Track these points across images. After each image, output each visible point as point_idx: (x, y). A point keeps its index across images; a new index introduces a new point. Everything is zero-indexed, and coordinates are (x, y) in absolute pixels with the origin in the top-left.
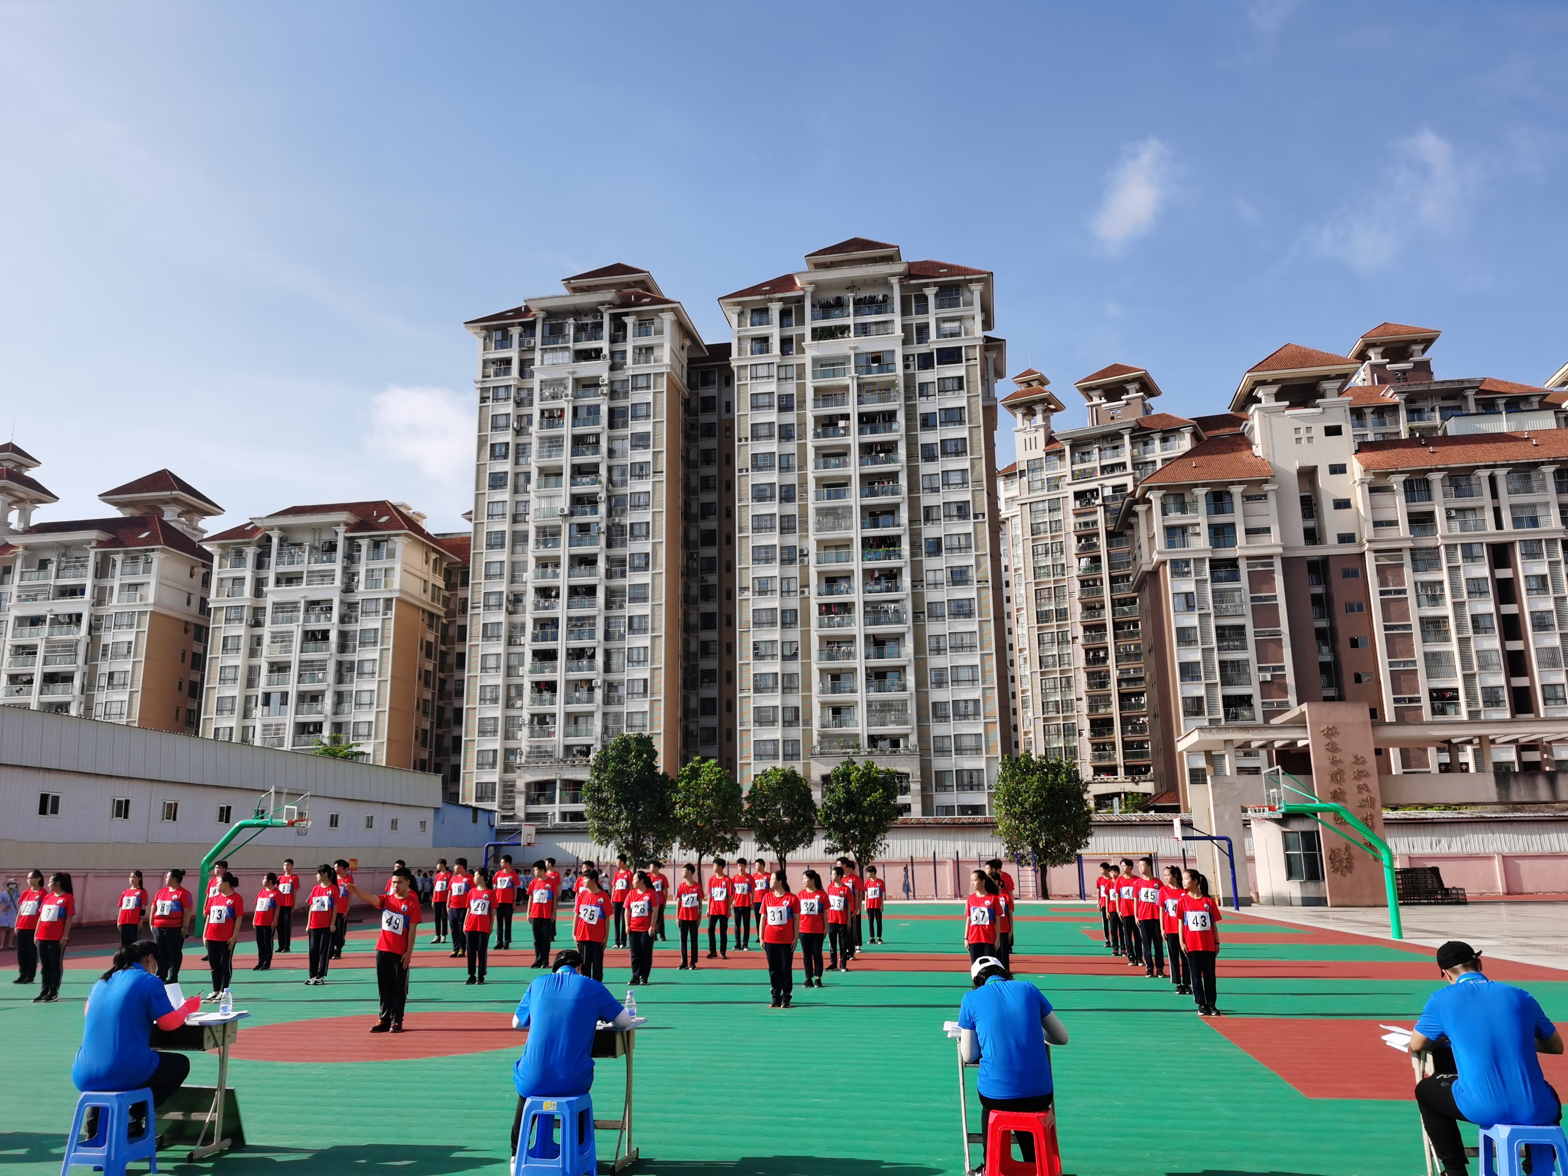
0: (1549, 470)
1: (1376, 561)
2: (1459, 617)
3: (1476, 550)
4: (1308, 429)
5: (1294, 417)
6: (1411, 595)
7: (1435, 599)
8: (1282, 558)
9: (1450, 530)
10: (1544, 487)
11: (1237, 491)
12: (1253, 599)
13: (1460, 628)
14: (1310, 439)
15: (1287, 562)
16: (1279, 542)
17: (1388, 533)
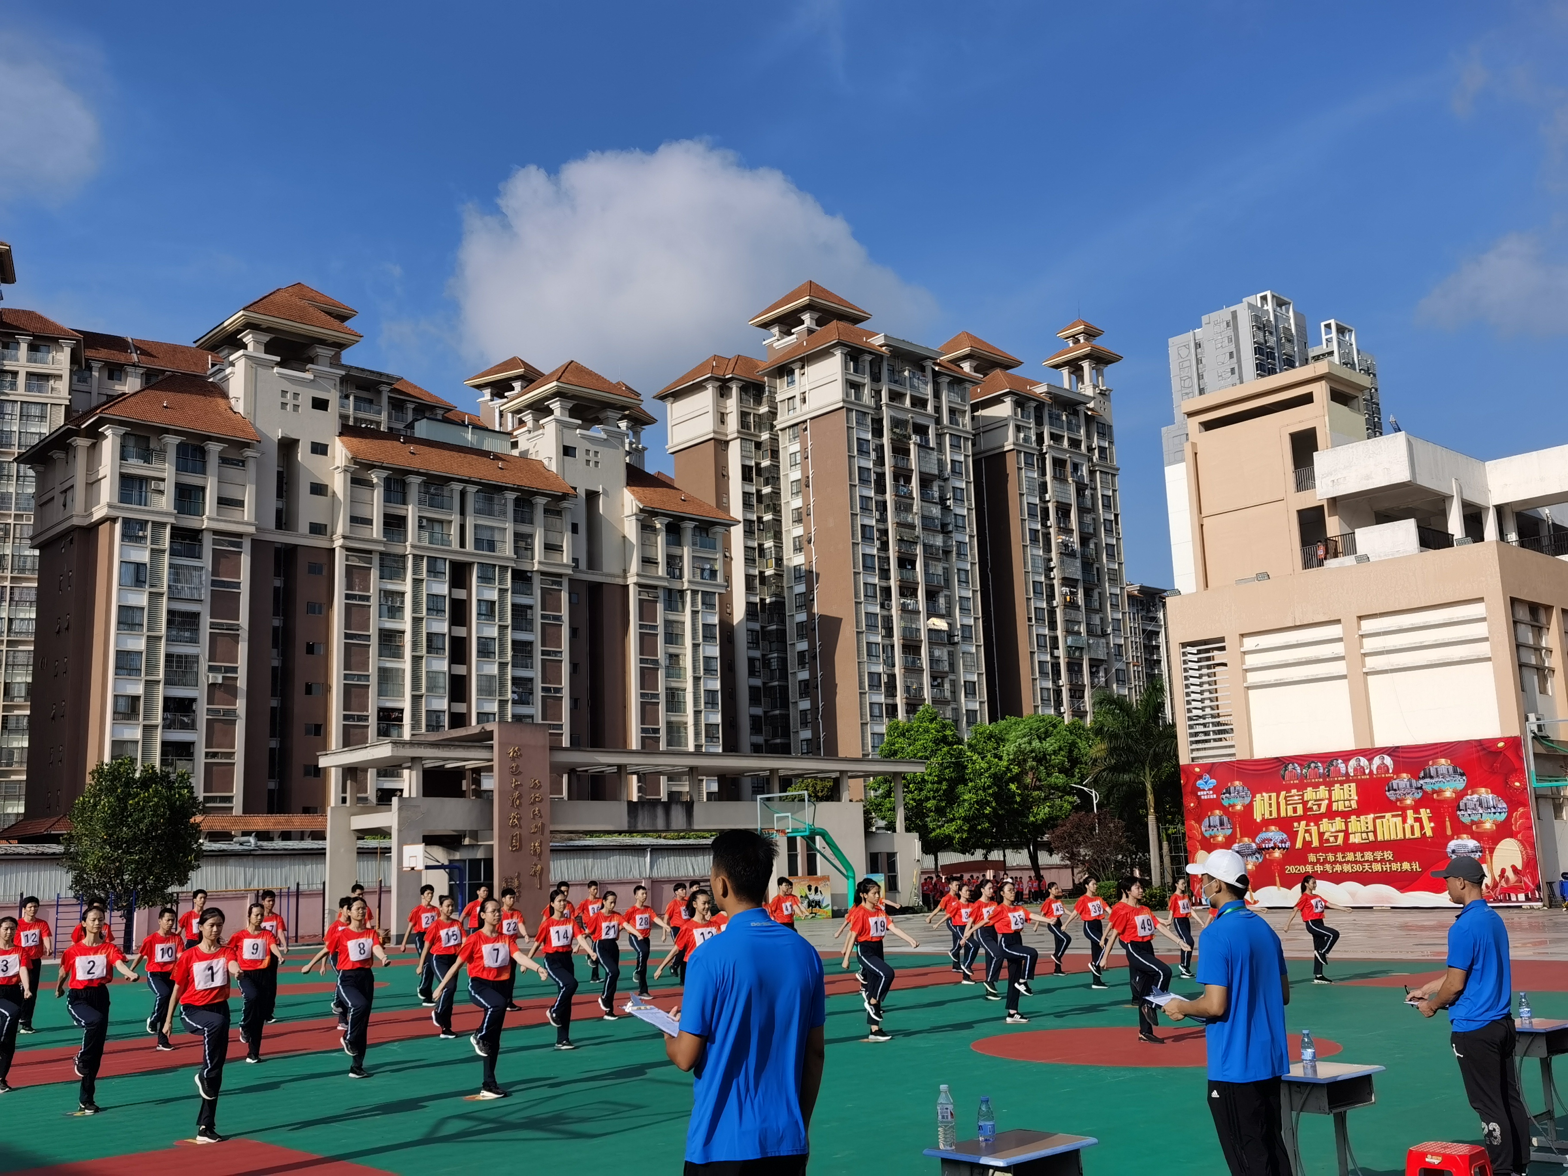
0: (511, 496)
1: (347, 560)
2: (416, 632)
3: (440, 566)
4: (296, 395)
5: (282, 376)
6: (374, 602)
7: (395, 611)
8: (252, 540)
9: (419, 540)
10: (504, 513)
11: (214, 448)
12: (214, 583)
13: (415, 645)
14: (296, 407)
15: (258, 545)
16: (253, 520)
17: (363, 531)
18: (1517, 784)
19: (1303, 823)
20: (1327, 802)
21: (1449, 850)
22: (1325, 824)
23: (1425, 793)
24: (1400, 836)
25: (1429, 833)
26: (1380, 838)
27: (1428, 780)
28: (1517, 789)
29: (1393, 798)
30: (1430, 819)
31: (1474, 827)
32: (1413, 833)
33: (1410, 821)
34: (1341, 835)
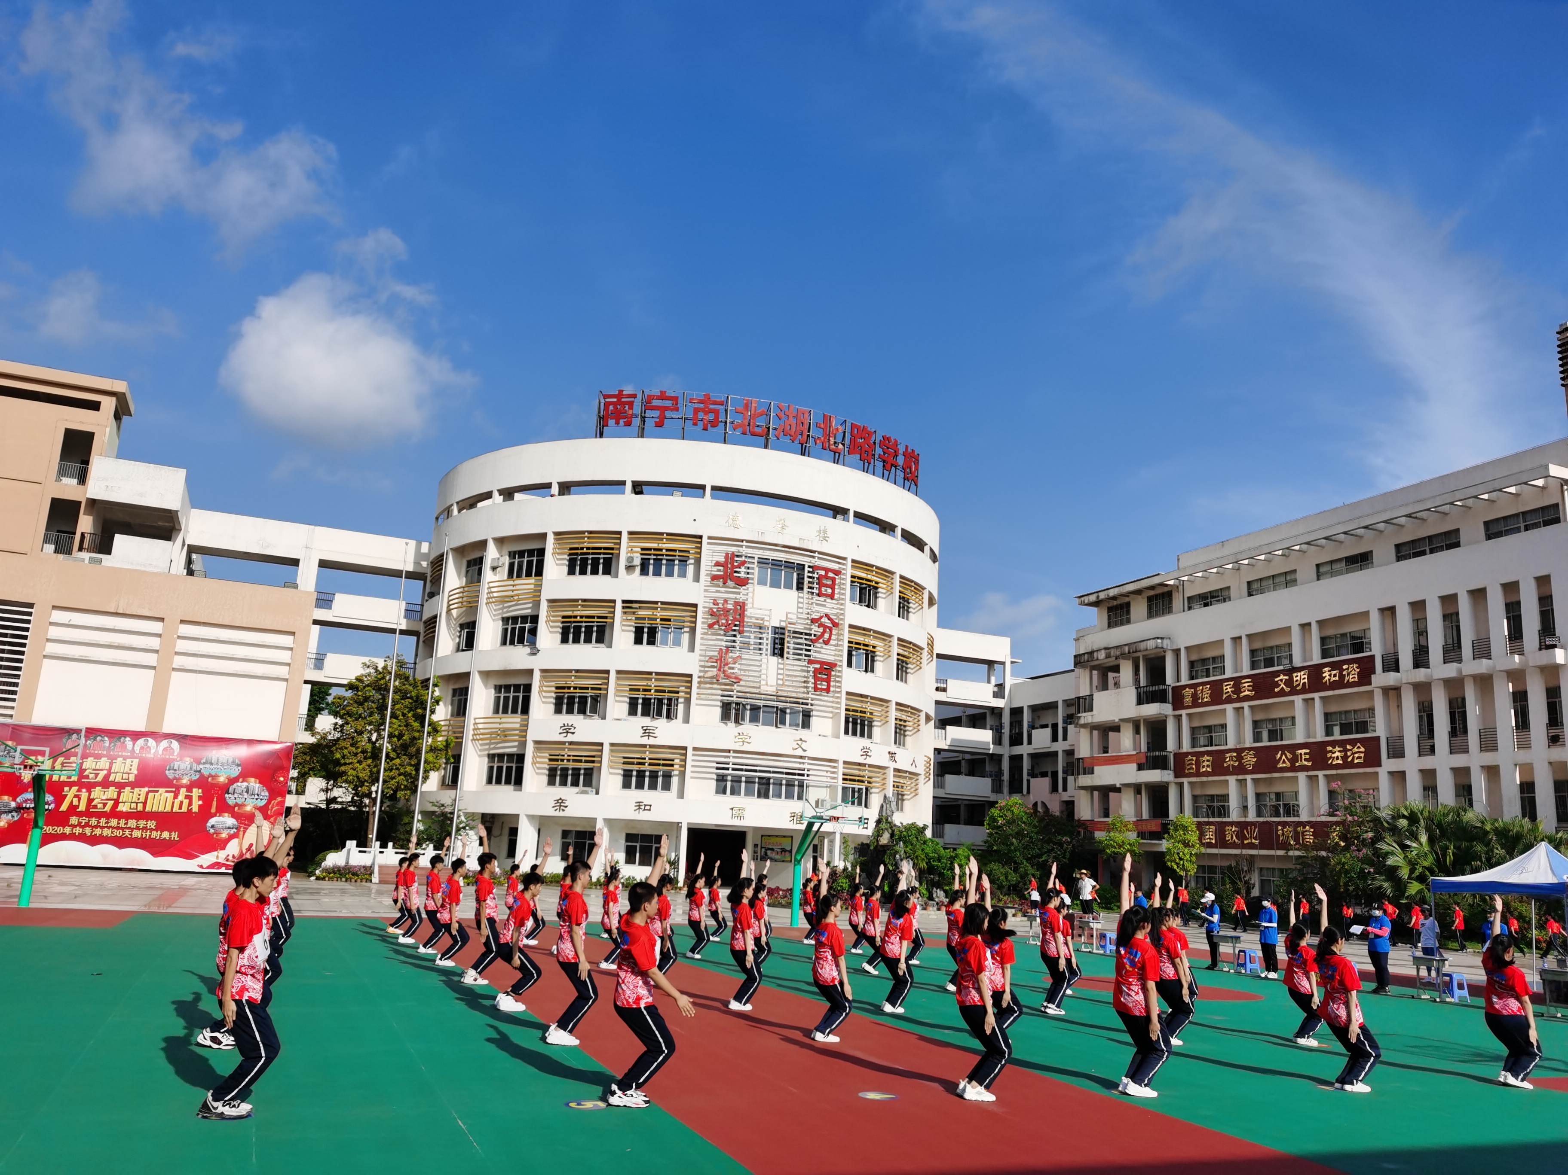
18: (282, 779)
19: (75, 788)
20: (105, 772)
21: (209, 824)
22: (98, 794)
23: (202, 775)
24: (168, 809)
25: (195, 809)
26: (148, 809)
27: (207, 766)
28: (281, 782)
29: (171, 776)
30: (200, 798)
31: (236, 809)
32: (180, 808)
33: (181, 797)
34: (110, 803)
